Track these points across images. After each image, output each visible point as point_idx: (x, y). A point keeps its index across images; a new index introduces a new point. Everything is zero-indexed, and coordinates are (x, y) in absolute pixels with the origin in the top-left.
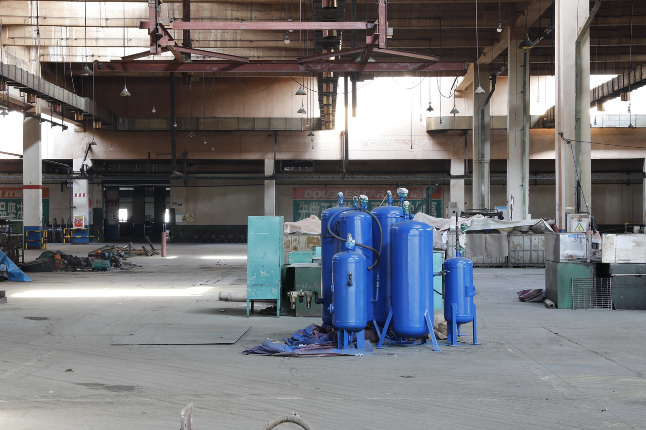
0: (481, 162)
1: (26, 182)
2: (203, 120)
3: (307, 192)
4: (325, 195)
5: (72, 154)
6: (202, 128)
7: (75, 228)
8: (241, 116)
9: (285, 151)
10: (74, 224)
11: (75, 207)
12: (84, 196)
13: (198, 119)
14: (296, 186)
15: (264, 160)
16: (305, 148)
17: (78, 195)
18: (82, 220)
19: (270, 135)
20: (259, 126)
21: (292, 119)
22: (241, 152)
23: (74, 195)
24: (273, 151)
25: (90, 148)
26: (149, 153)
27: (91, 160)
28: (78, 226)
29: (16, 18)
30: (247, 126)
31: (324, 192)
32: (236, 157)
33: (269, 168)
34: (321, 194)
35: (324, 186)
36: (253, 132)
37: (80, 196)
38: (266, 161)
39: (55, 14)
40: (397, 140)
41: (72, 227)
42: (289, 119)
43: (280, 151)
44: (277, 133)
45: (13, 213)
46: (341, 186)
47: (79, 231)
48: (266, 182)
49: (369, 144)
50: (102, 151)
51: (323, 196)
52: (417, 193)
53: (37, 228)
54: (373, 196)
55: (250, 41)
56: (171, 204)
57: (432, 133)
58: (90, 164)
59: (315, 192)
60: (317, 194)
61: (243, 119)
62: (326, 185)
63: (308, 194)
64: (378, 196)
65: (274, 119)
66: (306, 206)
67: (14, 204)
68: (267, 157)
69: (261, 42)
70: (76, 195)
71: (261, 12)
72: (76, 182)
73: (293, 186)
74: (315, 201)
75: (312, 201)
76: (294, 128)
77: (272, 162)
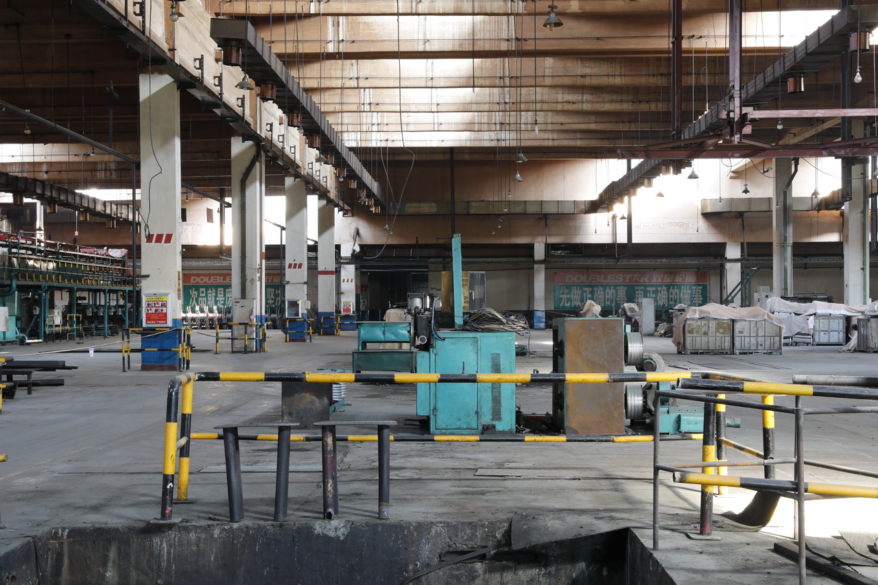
0: (783, 245)
1: (320, 268)
2: (473, 204)
3: (568, 276)
4: (587, 279)
5: (340, 239)
6: (473, 211)
7: (343, 313)
8: (512, 199)
9: (555, 235)
10: (342, 310)
11: (343, 293)
12: (352, 281)
13: (468, 202)
14: (557, 270)
15: (533, 245)
16: (577, 230)
17: (346, 281)
18: (350, 306)
19: (540, 219)
20: (531, 209)
21: (564, 201)
22: (510, 235)
23: (342, 280)
24: (543, 235)
25: (358, 233)
26: (417, 238)
27: (359, 245)
28: (347, 312)
29: (349, 105)
30: (519, 209)
31: (585, 276)
32: (505, 241)
33: (539, 252)
34: (583, 278)
35: (586, 270)
36: (524, 215)
37: (348, 281)
38: (536, 245)
39: (387, 100)
40: (671, 223)
41: (340, 313)
42: (561, 201)
43: (550, 235)
44: (547, 216)
45: (272, 299)
46: (604, 270)
47: (347, 317)
48: (536, 266)
49: (642, 227)
50: (370, 235)
51: (585, 281)
52: (682, 277)
53: (331, 314)
54: (637, 280)
55: (562, 124)
56: (429, 289)
57: (707, 216)
58: (358, 249)
59: (577, 276)
60: (579, 279)
61: (515, 202)
62: (588, 269)
63: (570, 278)
64: (642, 281)
65: (546, 202)
66: (567, 291)
67: (273, 290)
68: (537, 241)
69: (572, 125)
70: (344, 280)
71: (592, 94)
72: (344, 268)
73: (554, 270)
74: (577, 286)
75: (574, 286)
76: (566, 211)
77: (543, 246)
